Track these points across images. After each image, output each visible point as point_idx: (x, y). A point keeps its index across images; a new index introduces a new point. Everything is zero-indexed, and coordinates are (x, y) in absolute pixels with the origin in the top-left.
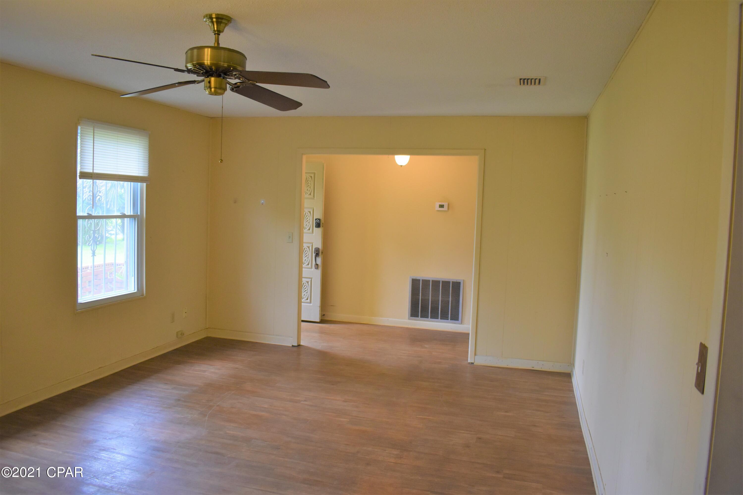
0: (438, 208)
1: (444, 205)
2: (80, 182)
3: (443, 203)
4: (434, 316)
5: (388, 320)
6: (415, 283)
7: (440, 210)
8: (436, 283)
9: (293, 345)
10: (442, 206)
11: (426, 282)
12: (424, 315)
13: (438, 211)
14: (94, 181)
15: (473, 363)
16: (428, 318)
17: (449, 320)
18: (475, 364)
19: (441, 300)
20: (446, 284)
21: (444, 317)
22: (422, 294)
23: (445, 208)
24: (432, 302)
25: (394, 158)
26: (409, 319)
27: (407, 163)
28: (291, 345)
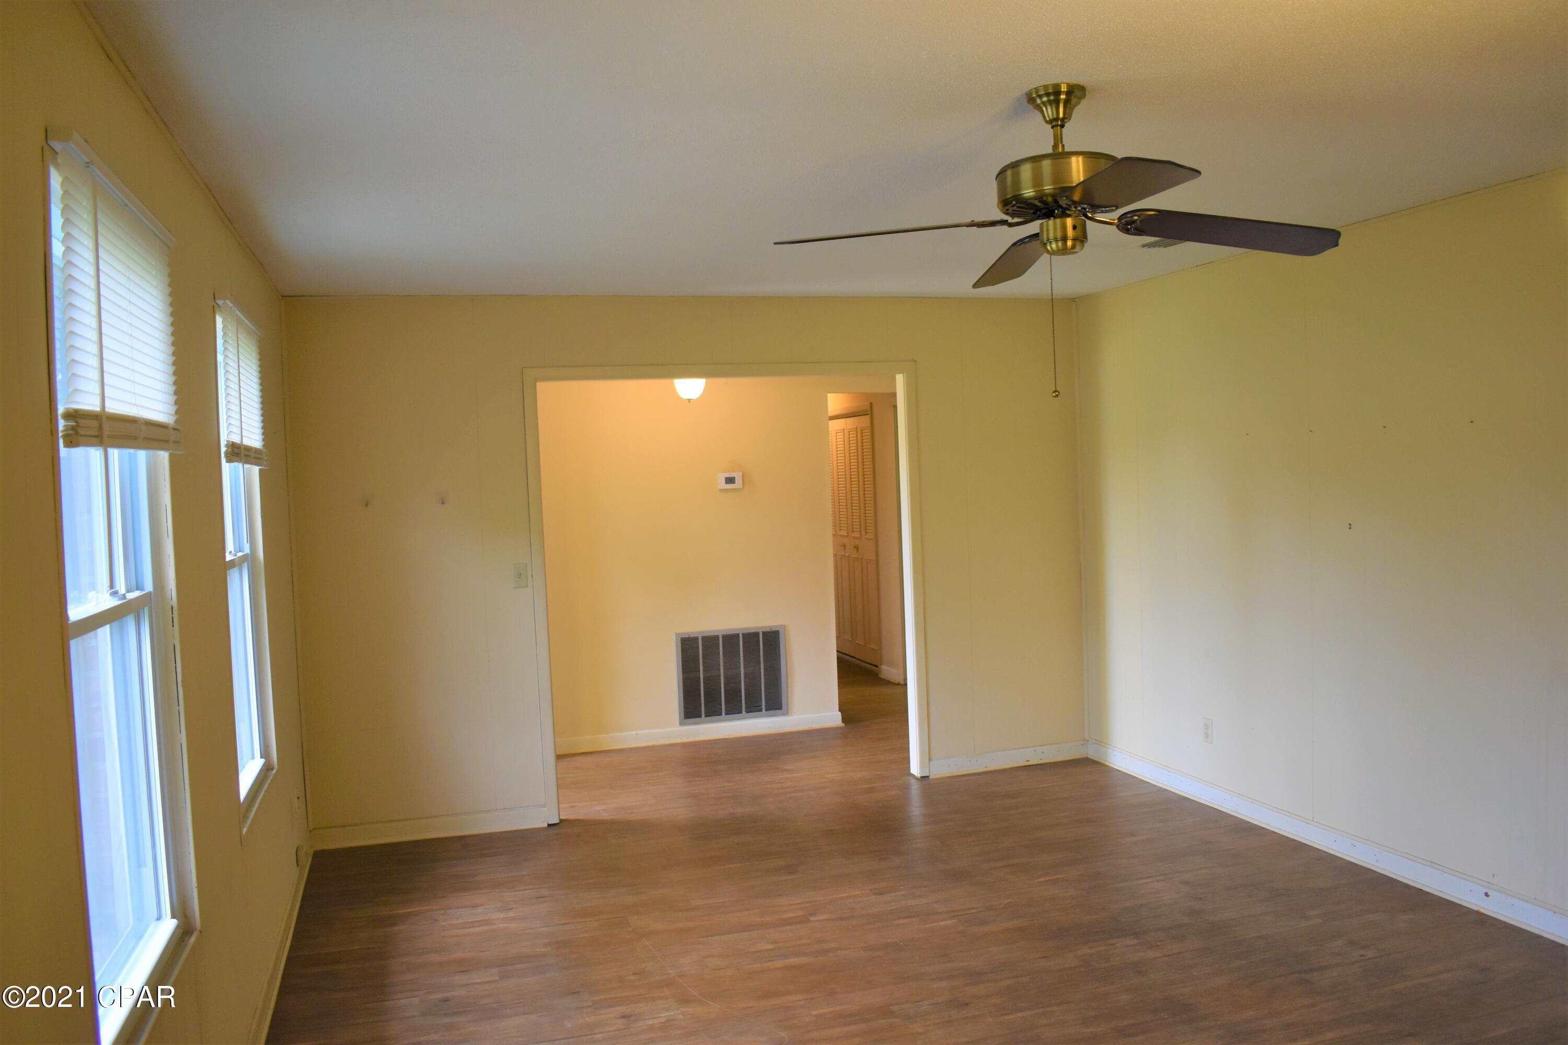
0: (723, 485)
1: (734, 478)
2: (226, 467)
3: (732, 473)
4: (734, 709)
5: (637, 734)
6: (688, 646)
7: (732, 488)
8: (731, 639)
9: (550, 823)
10: (730, 480)
11: (710, 641)
12: (713, 712)
13: (722, 490)
14: (245, 466)
15: (928, 777)
16: (701, 717)
17: (764, 711)
18: (931, 777)
19: (745, 674)
20: (751, 638)
21: (753, 708)
22: (704, 667)
23: (738, 484)
24: (726, 678)
25: (673, 384)
26: (681, 724)
27: (700, 394)
28: (546, 825)
